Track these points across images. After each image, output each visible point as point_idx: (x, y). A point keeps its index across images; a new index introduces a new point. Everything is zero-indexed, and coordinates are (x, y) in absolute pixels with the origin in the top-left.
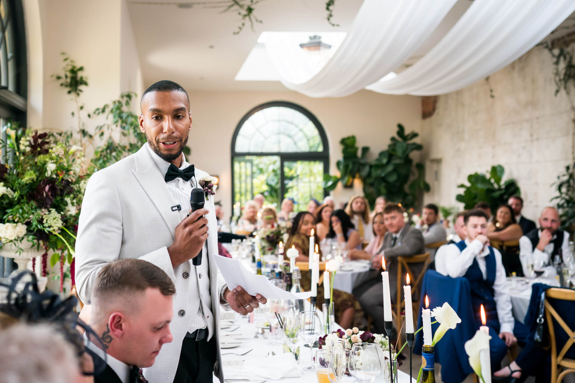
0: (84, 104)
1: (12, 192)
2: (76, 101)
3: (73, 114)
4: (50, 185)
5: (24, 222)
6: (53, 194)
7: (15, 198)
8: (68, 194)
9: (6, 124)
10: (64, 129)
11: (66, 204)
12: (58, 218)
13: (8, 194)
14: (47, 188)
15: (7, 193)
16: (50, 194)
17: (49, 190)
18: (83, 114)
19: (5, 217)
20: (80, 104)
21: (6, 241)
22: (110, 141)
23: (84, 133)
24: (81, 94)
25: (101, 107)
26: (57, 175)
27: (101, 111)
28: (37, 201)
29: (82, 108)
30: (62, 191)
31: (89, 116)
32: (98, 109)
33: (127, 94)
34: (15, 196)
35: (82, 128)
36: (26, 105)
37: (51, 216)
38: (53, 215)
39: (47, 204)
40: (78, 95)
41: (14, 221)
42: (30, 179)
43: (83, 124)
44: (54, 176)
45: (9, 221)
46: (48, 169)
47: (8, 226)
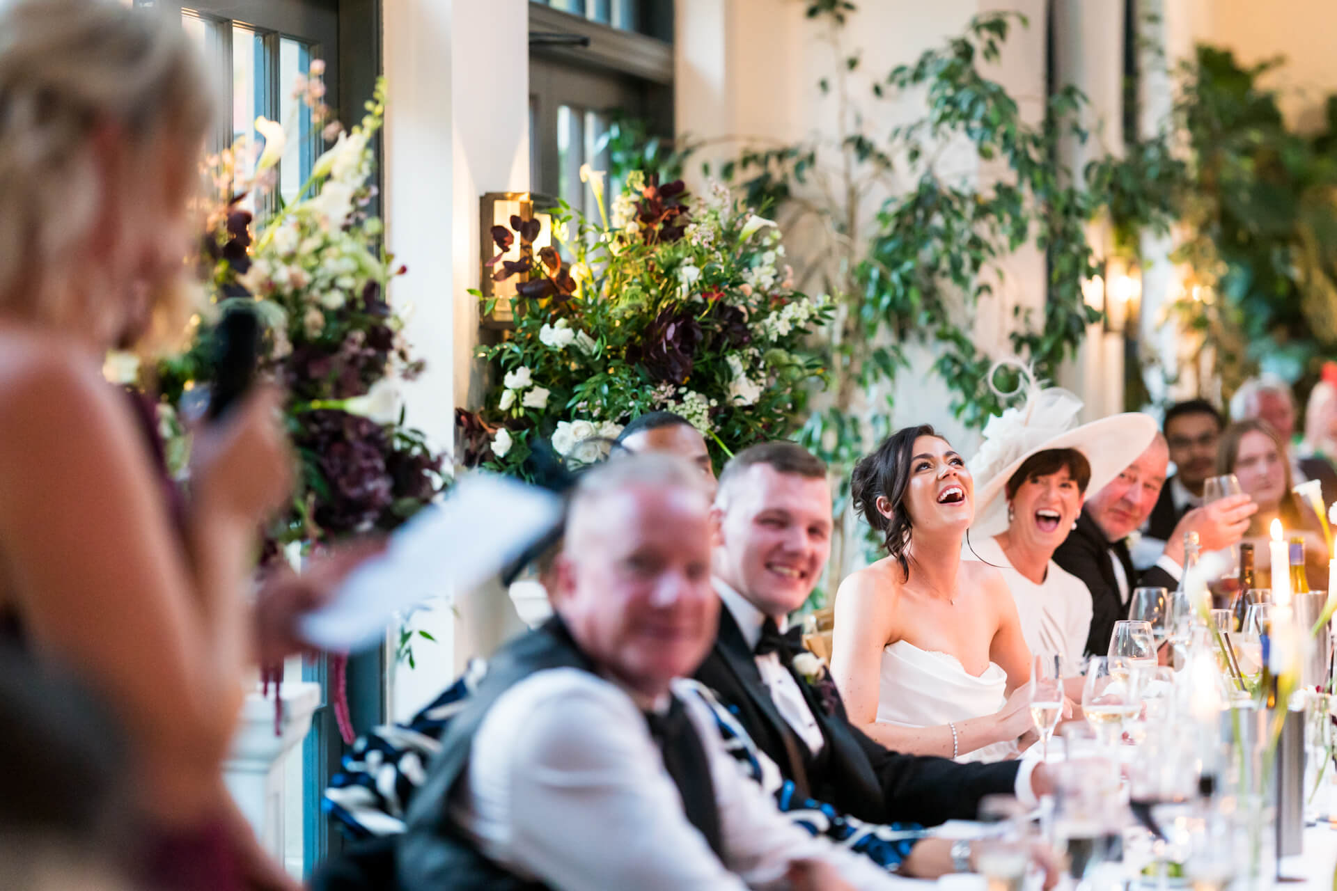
0: (860, 51)
1: (589, 340)
2: (836, 44)
3: (824, 85)
4: (679, 324)
5: (617, 419)
6: (687, 347)
7: (597, 354)
8: (737, 346)
9: (607, 129)
10: (789, 139)
11: (729, 375)
12: (701, 414)
13: (579, 346)
14: (671, 332)
15: (575, 342)
16: (677, 346)
17: (675, 337)
18: (859, 85)
19: (570, 404)
20: (848, 52)
21: (576, 465)
22: (928, 180)
23: (862, 147)
24: (849, 15)
25: (911, 60)
26: (705, 295)
27: (908, 74)
28: (649, 364)
29: (853, 64)
30: (718, 338)
31: (877, 90)
32: (900, 69)
33: (991, 19)
34: (595, 349)
35: (851, 130)
36: (670, 64)
37: (684, 409)
38: (688, 407)
39: (674, 374)
40: (841, 19)
41: (590, 417)
42: (631, 307)
43: (859, 120)
44: (699, 298)
45: (579, 416)
46: (680, 278)
47: (578, 428)
